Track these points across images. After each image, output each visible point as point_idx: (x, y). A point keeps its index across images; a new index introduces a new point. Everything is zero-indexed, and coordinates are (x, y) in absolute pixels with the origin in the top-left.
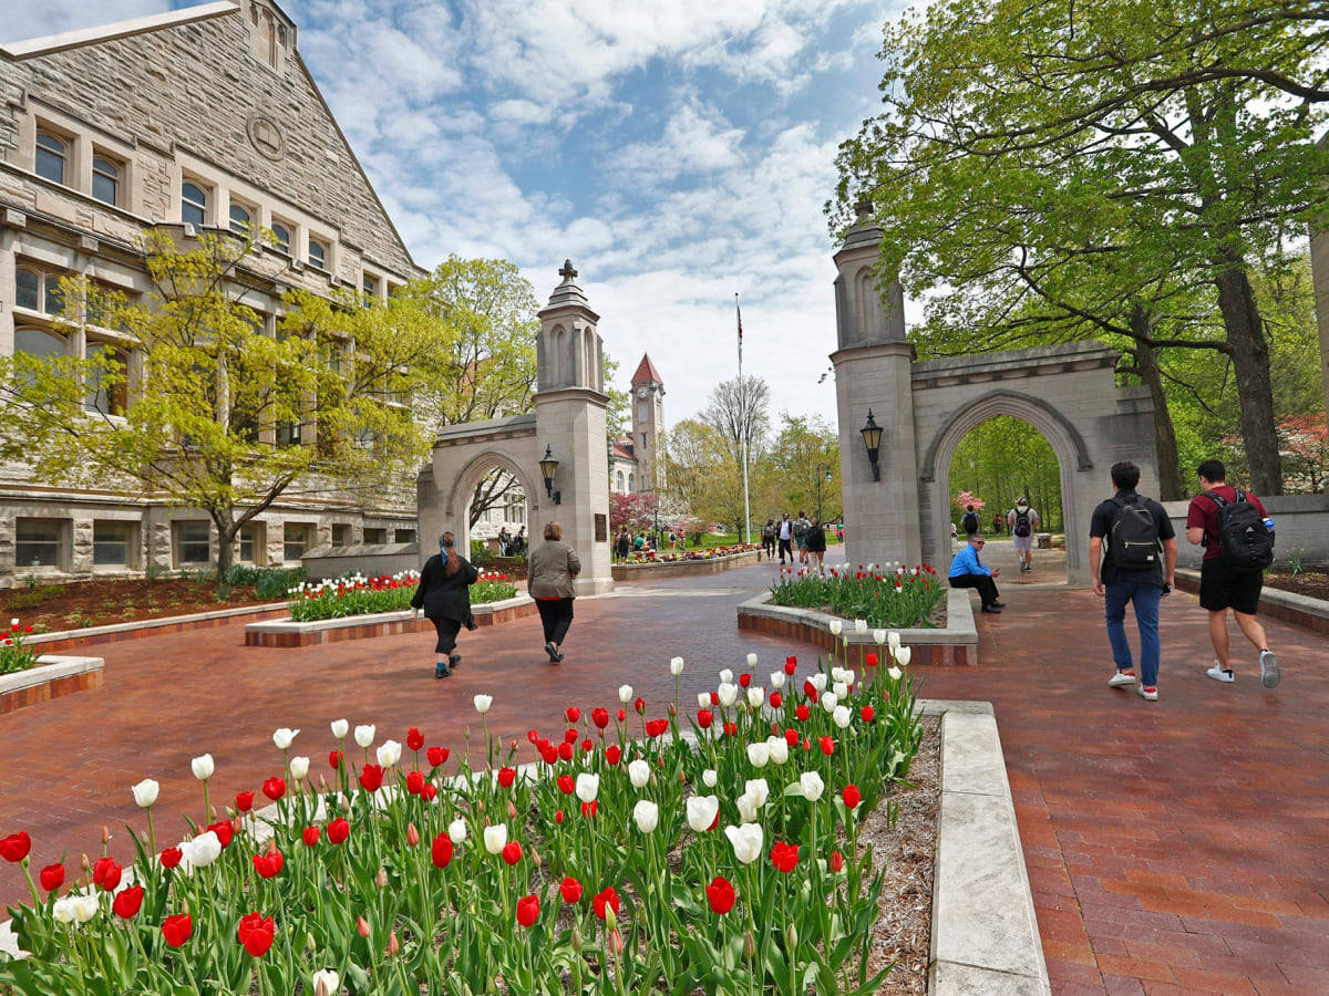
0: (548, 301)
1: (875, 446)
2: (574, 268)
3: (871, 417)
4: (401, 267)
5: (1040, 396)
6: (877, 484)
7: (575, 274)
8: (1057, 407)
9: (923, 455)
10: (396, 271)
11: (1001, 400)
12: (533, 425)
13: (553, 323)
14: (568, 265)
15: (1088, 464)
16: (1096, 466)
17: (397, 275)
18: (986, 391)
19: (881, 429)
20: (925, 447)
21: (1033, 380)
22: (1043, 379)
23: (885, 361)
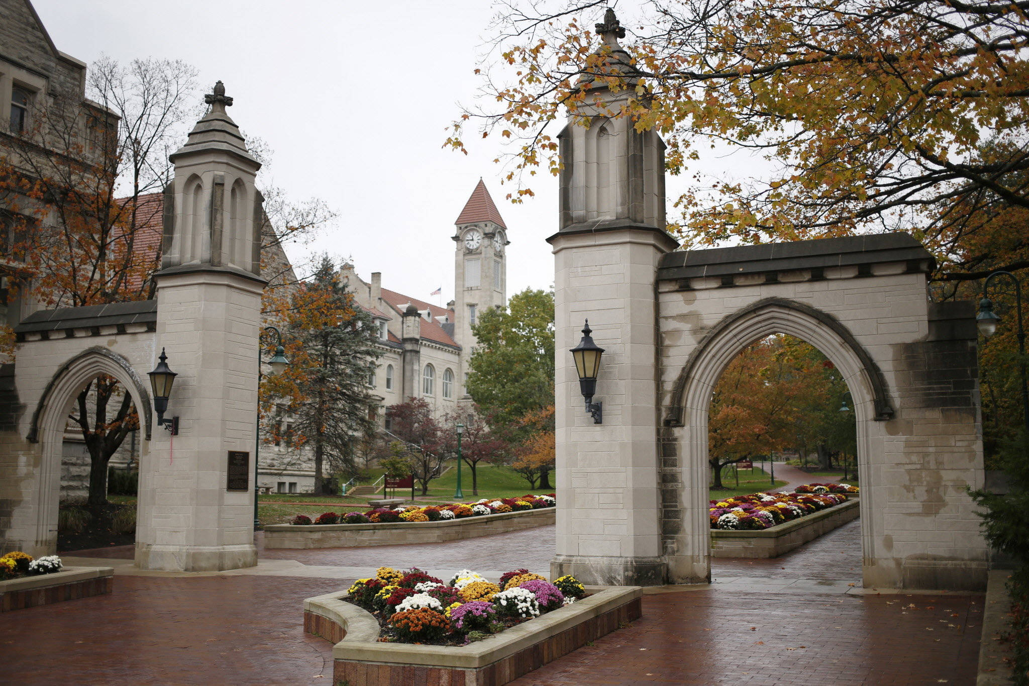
0: (186, 140)
1: (590, 374)
2: (227, 94)
3: (587, 332)
4: (38, 59)
5: (826, 310)
6: (598, 428)
7: (229, 102)
8: (849, 325)
9: (669, 386)
10: (29, 64)
11: (777, 312)
12: (149, 318)
13: (188, 172)
14: (219, 88)
15: (887, 410)
16: (898, 414)
17: (30, 71)
18: (757, 299)
19: (601, 351)
20: (672, 376)
21: (818, 286)
22: (833, 285)
23: (617, 251)
